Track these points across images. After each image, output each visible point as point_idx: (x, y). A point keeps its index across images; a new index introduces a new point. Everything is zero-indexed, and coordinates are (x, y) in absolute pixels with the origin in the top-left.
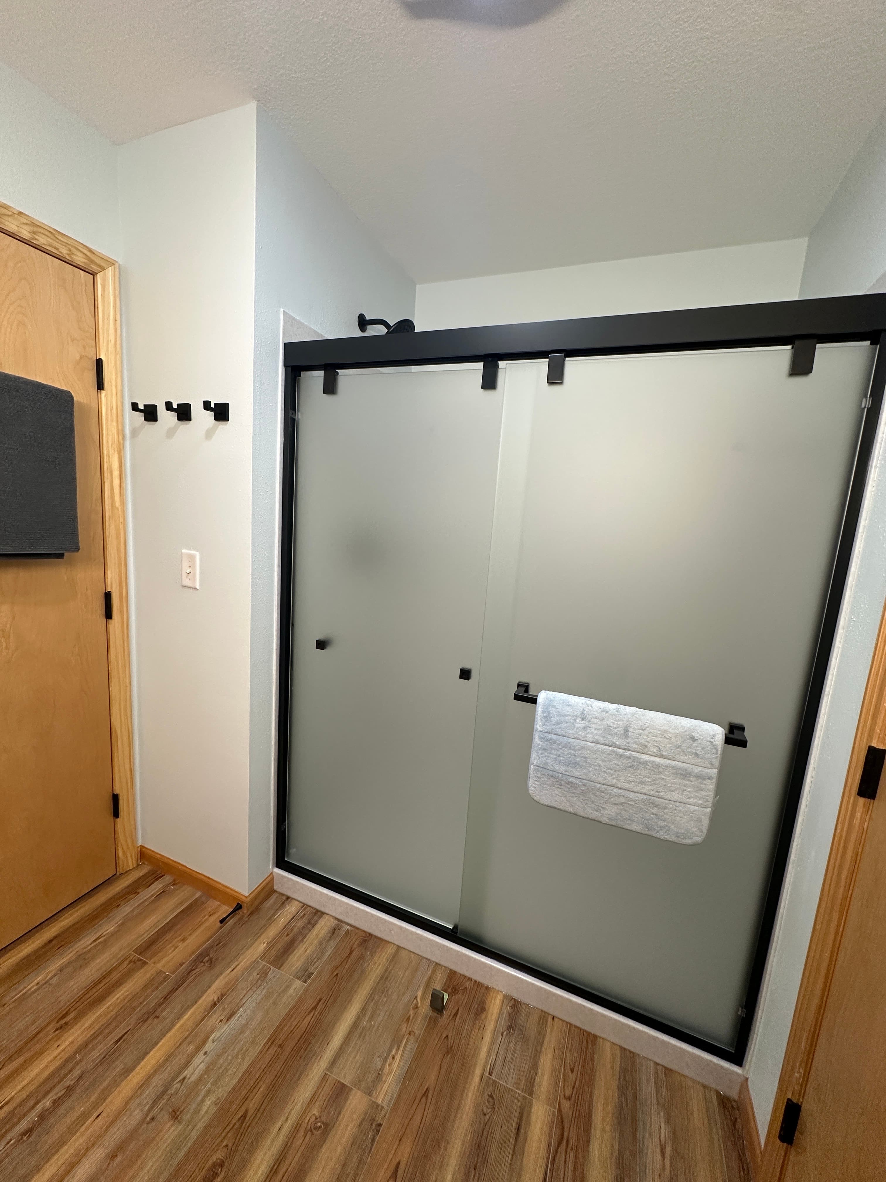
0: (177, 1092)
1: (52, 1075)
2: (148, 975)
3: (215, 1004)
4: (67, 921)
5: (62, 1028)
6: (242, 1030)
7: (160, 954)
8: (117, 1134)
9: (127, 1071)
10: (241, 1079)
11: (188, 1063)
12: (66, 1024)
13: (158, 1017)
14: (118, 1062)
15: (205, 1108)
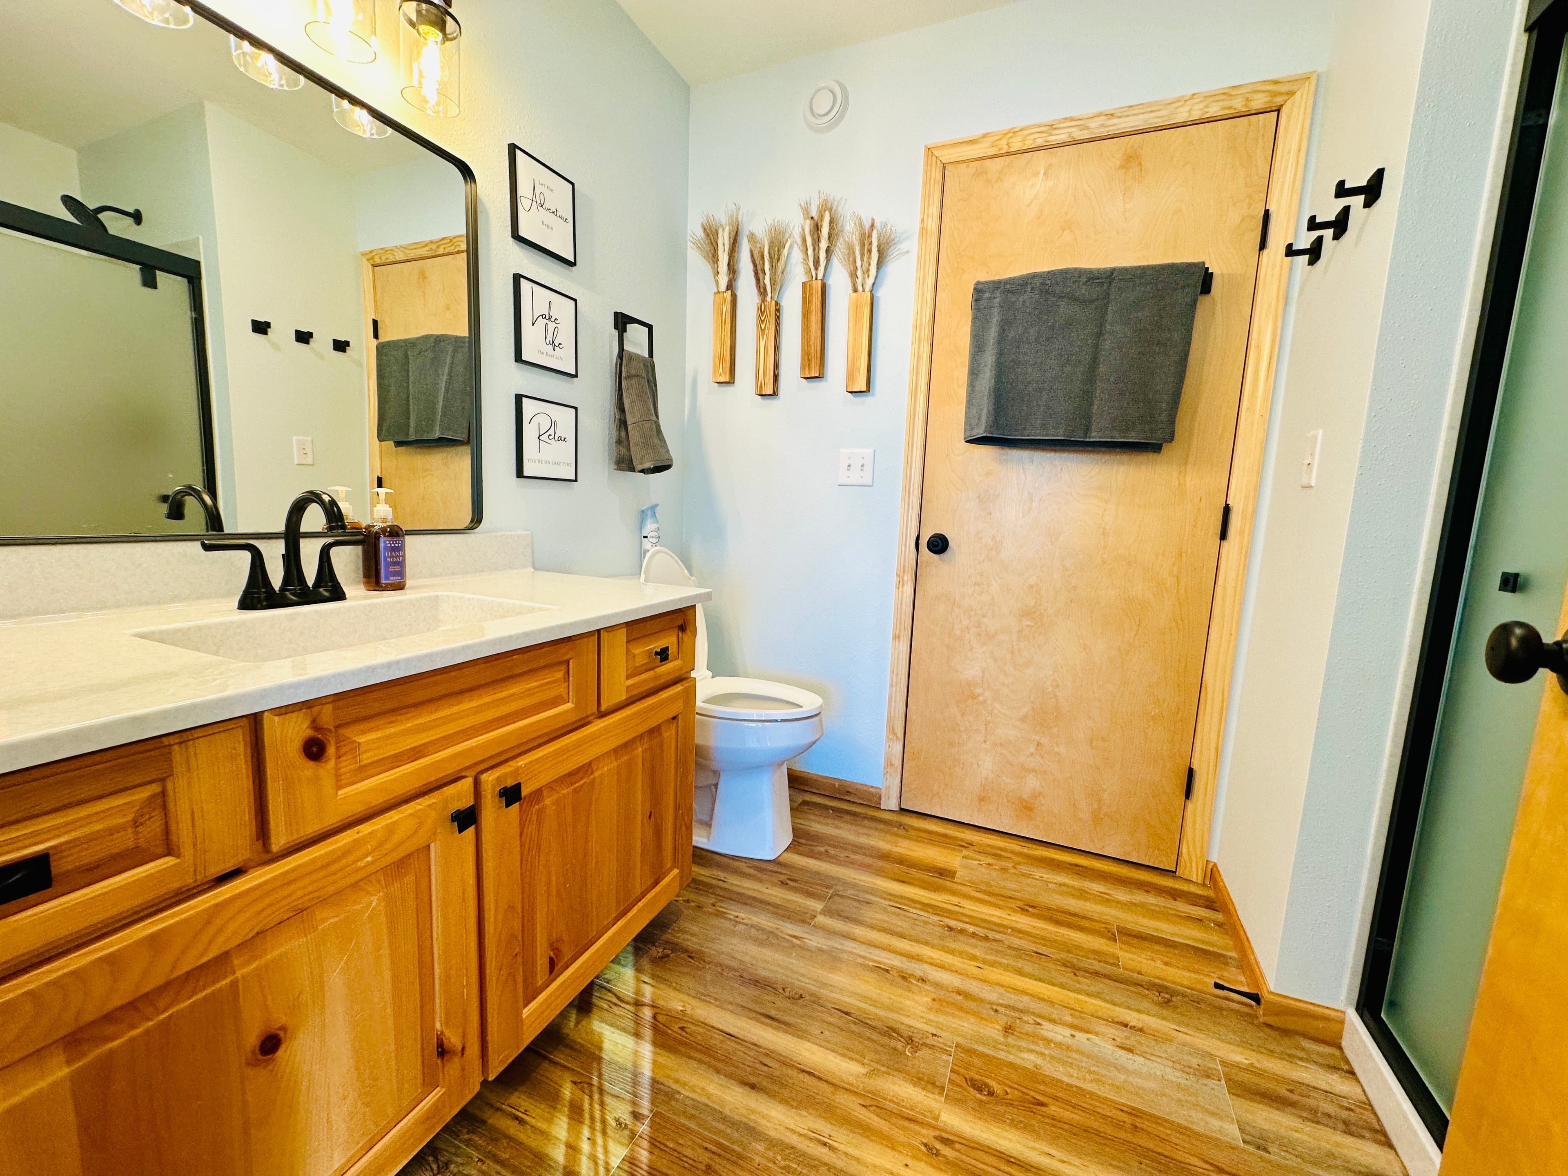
0: (1027, 1023)
1: (989, 922)
2: (1105, 948)
3: (1126, 1026)
4: (1100, 866)
5: (1023, 911)
6: (1120, 1069)
7: (1134, 950)
8: (973, 987)
9: (1020, 972)
10: (1071, 1086)
11: (1053, 1021)
12: (1027, 910)
13: (1075, 974)
14: (1022, 962)
15: (1025, 1055)
